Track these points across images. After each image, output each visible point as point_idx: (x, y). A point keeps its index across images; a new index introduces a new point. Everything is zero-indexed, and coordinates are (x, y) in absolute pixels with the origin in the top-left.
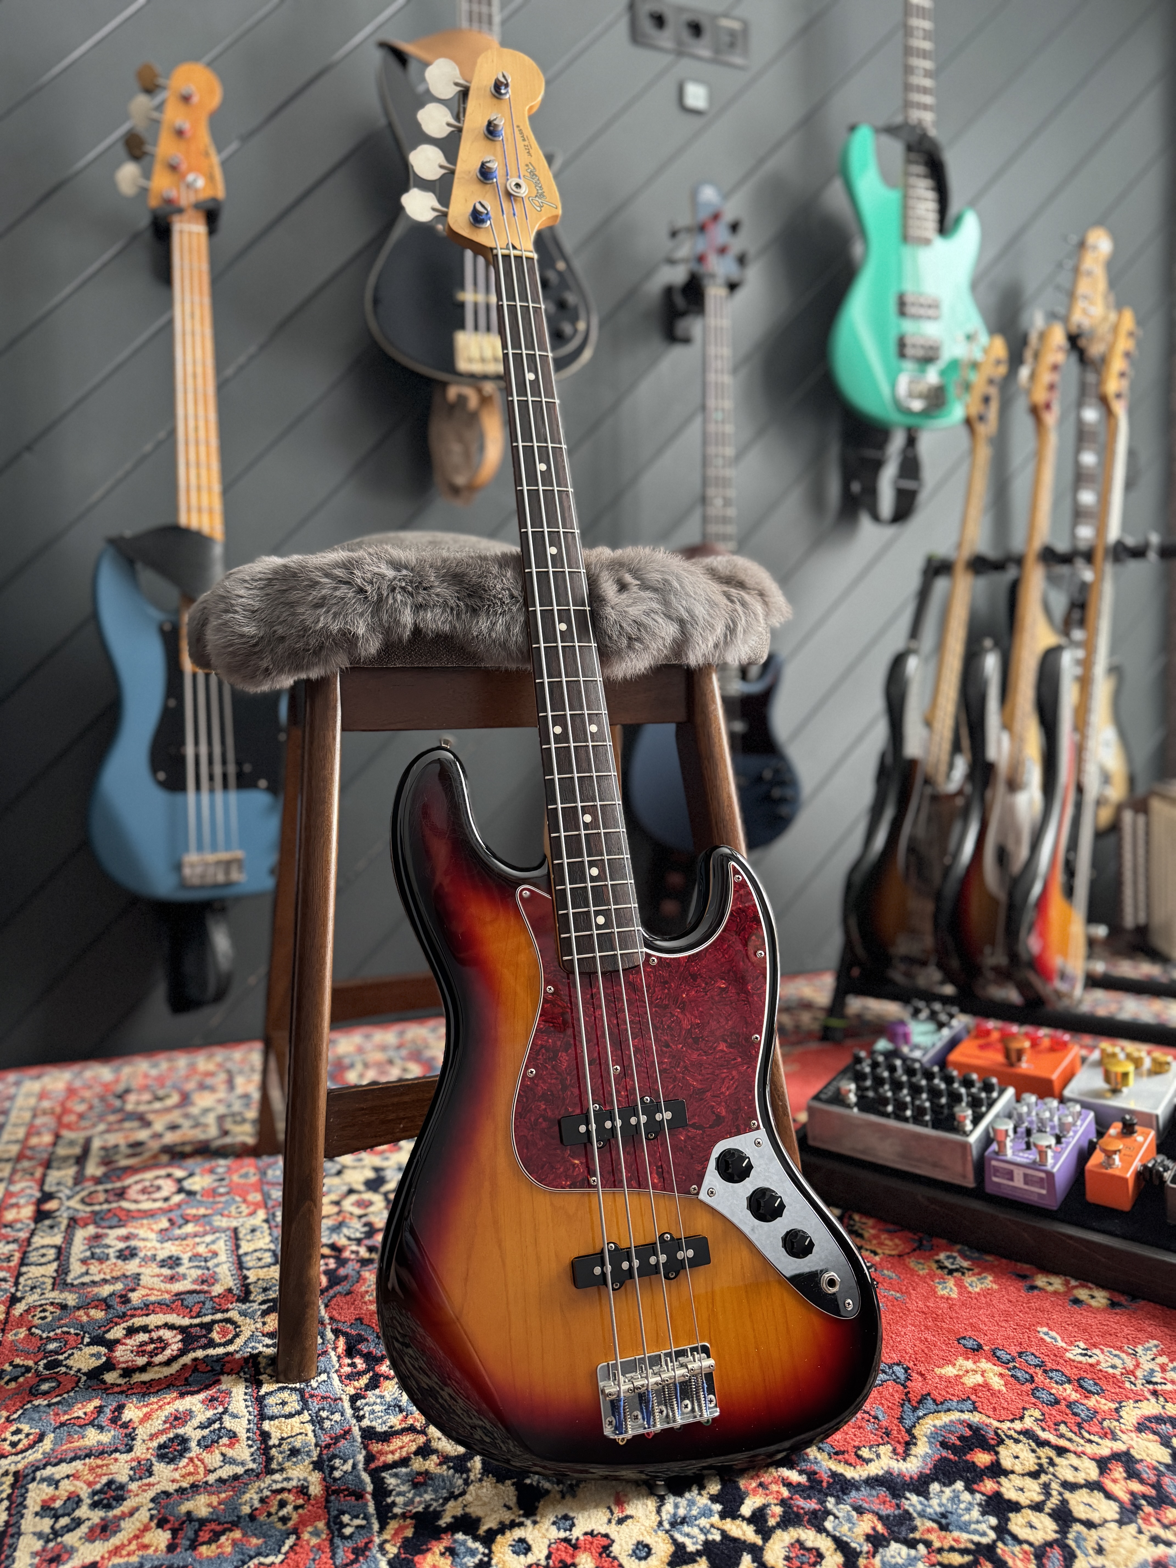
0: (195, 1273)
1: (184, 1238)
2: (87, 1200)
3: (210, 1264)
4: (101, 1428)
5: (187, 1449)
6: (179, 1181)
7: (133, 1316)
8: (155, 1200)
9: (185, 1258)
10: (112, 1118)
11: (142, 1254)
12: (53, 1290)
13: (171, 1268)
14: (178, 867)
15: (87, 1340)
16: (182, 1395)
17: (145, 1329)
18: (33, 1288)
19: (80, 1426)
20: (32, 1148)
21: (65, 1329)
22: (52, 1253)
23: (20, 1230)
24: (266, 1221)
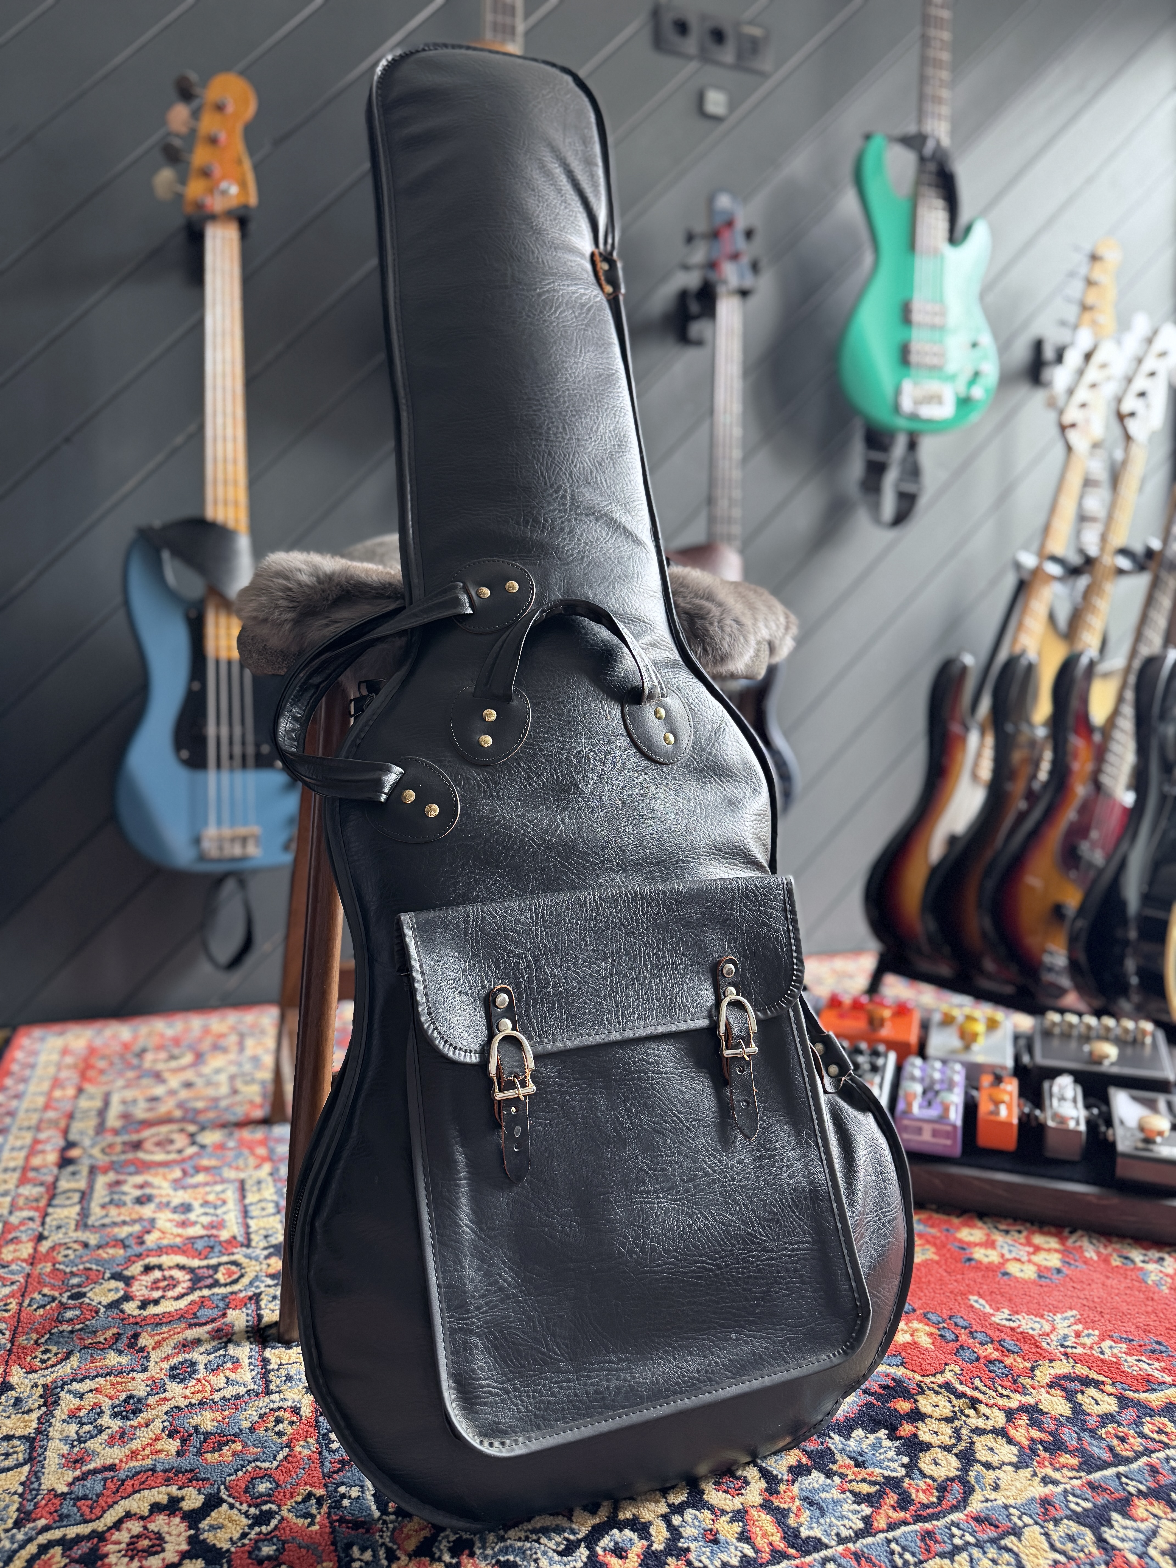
0: (205, 1220)
1: (195, 1186)
2: (107, 1150)
3: (219, 1211)
4: (120, 1353)
5: (195, 1371)
6: (192, 1135)
7: (148, 1256)
8: (168, 1152)
9: (196, 1204)
10: (130, 1074)
11: (157, 1200)
12: (76, 1230)
13: (183, 1213)
14: (197, 841)
15: (107, 1275)
16: (191, 1326)
17: (160, 1267)
18: (59, 1227)
19: (102, 1350)
20: (58, 1100)
21: (88, 1265)
22: (76, 1197)
23: (45, 1174)
24: (271, 1174)
